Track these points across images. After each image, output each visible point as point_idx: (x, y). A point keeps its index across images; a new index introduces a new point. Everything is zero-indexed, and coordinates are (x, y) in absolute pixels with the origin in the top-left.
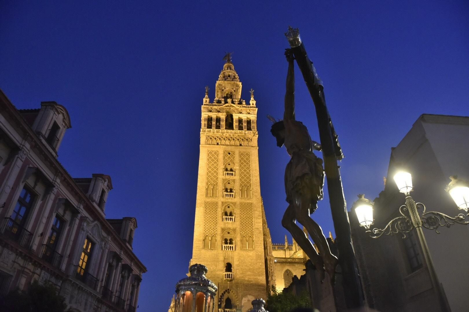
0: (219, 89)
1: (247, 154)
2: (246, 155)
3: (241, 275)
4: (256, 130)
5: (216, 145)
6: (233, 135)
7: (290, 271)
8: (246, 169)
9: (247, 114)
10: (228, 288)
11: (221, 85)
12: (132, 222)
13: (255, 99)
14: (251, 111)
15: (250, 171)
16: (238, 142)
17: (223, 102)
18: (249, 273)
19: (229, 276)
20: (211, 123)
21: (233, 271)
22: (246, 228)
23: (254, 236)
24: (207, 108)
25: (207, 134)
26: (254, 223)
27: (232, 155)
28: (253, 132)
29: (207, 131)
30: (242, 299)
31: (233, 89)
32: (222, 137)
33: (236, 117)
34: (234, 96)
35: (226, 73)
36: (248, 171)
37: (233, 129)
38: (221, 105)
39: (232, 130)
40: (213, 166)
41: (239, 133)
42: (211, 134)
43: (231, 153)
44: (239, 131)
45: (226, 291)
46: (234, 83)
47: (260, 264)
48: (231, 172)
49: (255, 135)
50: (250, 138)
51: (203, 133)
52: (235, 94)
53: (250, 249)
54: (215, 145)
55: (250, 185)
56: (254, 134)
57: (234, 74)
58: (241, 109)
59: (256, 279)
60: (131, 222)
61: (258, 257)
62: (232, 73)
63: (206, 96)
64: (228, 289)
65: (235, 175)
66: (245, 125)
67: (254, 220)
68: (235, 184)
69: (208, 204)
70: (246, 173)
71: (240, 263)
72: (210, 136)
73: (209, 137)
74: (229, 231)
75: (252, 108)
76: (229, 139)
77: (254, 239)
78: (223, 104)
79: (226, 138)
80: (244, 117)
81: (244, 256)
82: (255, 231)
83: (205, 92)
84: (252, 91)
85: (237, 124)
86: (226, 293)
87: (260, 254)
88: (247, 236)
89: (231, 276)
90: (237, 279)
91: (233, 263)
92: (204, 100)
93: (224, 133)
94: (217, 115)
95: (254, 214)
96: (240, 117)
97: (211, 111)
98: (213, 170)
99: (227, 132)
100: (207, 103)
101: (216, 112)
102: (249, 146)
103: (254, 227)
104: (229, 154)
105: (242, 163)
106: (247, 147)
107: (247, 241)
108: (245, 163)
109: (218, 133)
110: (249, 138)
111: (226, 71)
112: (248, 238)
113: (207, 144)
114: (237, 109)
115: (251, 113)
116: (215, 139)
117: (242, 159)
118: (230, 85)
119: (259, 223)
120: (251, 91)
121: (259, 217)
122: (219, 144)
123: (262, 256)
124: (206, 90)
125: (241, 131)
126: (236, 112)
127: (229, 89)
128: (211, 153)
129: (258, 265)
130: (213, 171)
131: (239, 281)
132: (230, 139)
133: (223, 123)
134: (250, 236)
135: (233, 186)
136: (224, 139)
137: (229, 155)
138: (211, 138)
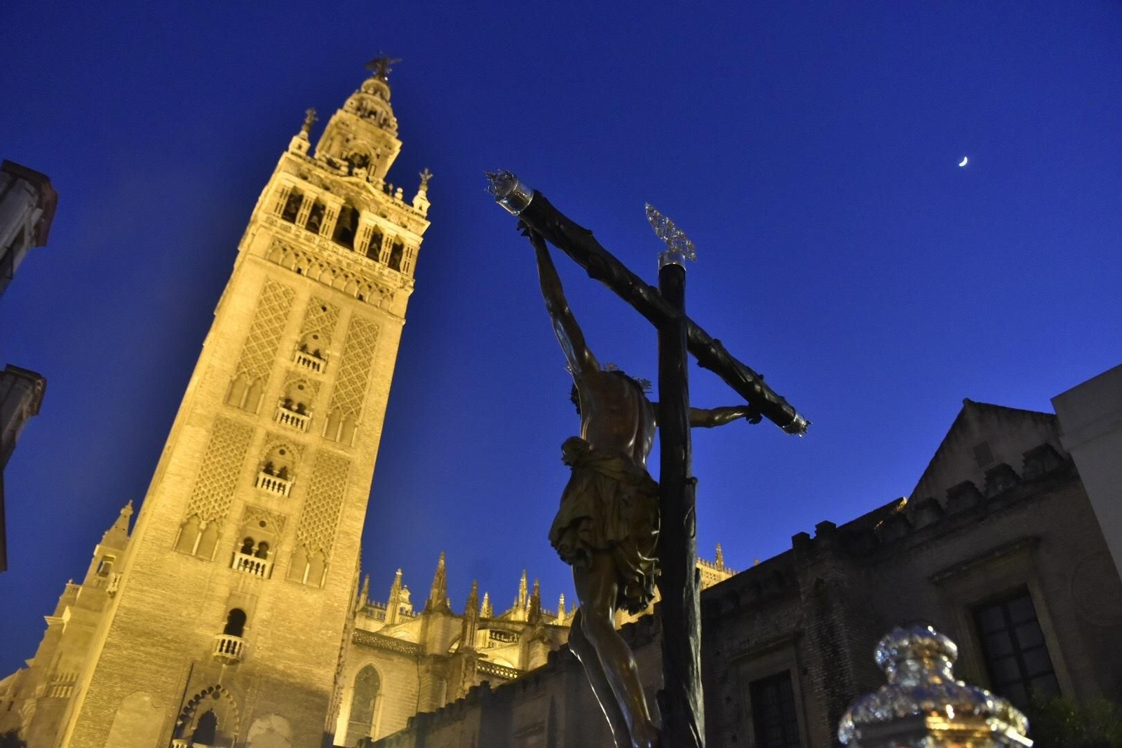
0: (339, 133)
1: (371, 328)
2: (368, 330)
3: (267, 654)
4: (411, 274)
5: (294, 271)
6: (349, 265)
7: (375, 673)
8: (359, 367)
9: (398, 225)
10: (220, 682)
11: (347, 126)
12: (33, 391)
13: (429, 196)
14: (410, 221)
15: (367, 373)
16: (357, 289)
17: (345, 169)
18: (292, 652)
19: (231, 649)
20: (297, 209)
21: (245, 635)
22: (317, 523)
23: (332, 552)
24: (299, 165)
25: (277, 233)
26: (342, 516)
27: (331, 316)
28: (402, 279)
29: (278, 225)
30: (252, 721)
31: (375, 149)
32: (317, 259)
33: (368, 220)
34: (373, 167)
35: (369, 101)
36: (363, 372)
37: (351, 247)
38: (338, 175)
39: (347, 251)
40: (270, 324)
41: (365, 266)
42: (288, 237)
43: (328, 307)
44: (366, 260)
45: (211, 689)
46: (383, 136)
47: (330, 632)
48: (317, 360)
49: (406, 288)
50: (390, 290)
51: (267, 225)
52: (377, 165)
53: (311, 584)
54: (290, 270)
55: (358, 412)
56: (405, 284)
57: (387, 113)
58: (388, 208)
59: (306, 672)
60: (31, 388)
61: (330, 612)
62: (385, 109)
63: (304, 133)
64: (218, 687)
65: (324, 372)
66: (387, 251)
67: (344, 507)
68: (319, 394)
69: (224, 424)
70: (357, 376)
71: (273, 615)
72: (284, 243)
73: (280, 242)
74: (264, 520)
75: (416, 217)
76: (334, 271)
77: (330, 560)
78: (343, 174)
79: (325, 265)
80: (390, 230)
81: (291, 601)
82: (339, 537)
83: (303, 122)
84: (426, 176)
85: (365, 241)
86: (209, 696)
87: (336, 605)
88: (313, 547)
89: (236, 650)
90: (251, 662)
91: (255, 613)
92: (296, 141)
93: (325, 249)
94: (321, 197)
95: (348, 490)
96: (379, 225)
97: (305, 178)
98: (265, 334)
99: (335, 249)
100: (303, 153)
101: (319, 187)
102: (382, 309)
103: (337, 526)
104: (324, 309)
105: (352, 347)
106: (375, 309)
107: (308, 561)
108: (360, 351)
109: (307, 243)
110: (388, 290)
111: (371, 96)
112: (314, 554)
113: (269, 260)
114: (377, 203)
115: (409, 227)
116: (297, 255)
117: (356, 335)
118: (369, 134)
119: (356, 519)
120: (423, 173)
121: (360, 504)
122: (305, 272)
123: (340, 611)
124: (308, 118)
125: (371, 262)
126: (372, 210)
127: (364, 144)
128: (273, 289)
129: (323, 634)
130: (267, 339)
131: (258, 668)
132: (338, 271)
133: (329, 224)
134: (321, 550)
135: (311, 400)
136: (321, 266)
137: (321, 310)
138: (285, 250)
